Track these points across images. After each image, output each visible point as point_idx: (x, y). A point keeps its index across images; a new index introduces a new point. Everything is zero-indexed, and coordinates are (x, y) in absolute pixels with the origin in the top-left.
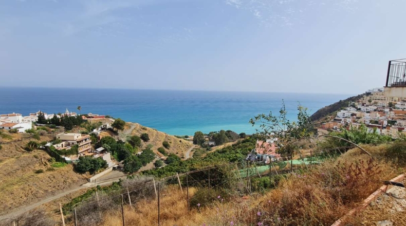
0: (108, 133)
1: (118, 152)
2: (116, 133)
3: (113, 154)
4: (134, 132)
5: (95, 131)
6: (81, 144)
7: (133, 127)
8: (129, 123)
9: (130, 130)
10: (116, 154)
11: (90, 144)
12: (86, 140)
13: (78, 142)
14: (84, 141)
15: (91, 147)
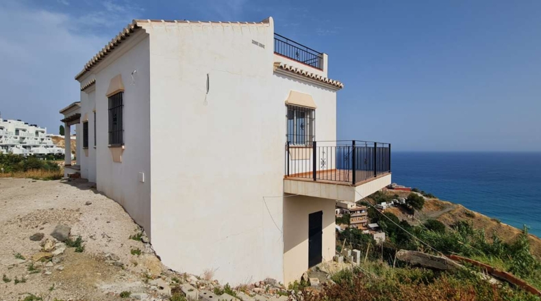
0: (398, 210)
1: (398, 235)
2: (411, 212)
3: (390, 236)
4: (445, 216)
5: (384, 204)
6: (354, 215)
7: (447, 210)
8: (444, 202)
9: (441, 212)
10: (396, 236)
11: (366, 217)
12: (361, 211)
13: (351, 212)
14: (359, 212)
15: (366, 221)
